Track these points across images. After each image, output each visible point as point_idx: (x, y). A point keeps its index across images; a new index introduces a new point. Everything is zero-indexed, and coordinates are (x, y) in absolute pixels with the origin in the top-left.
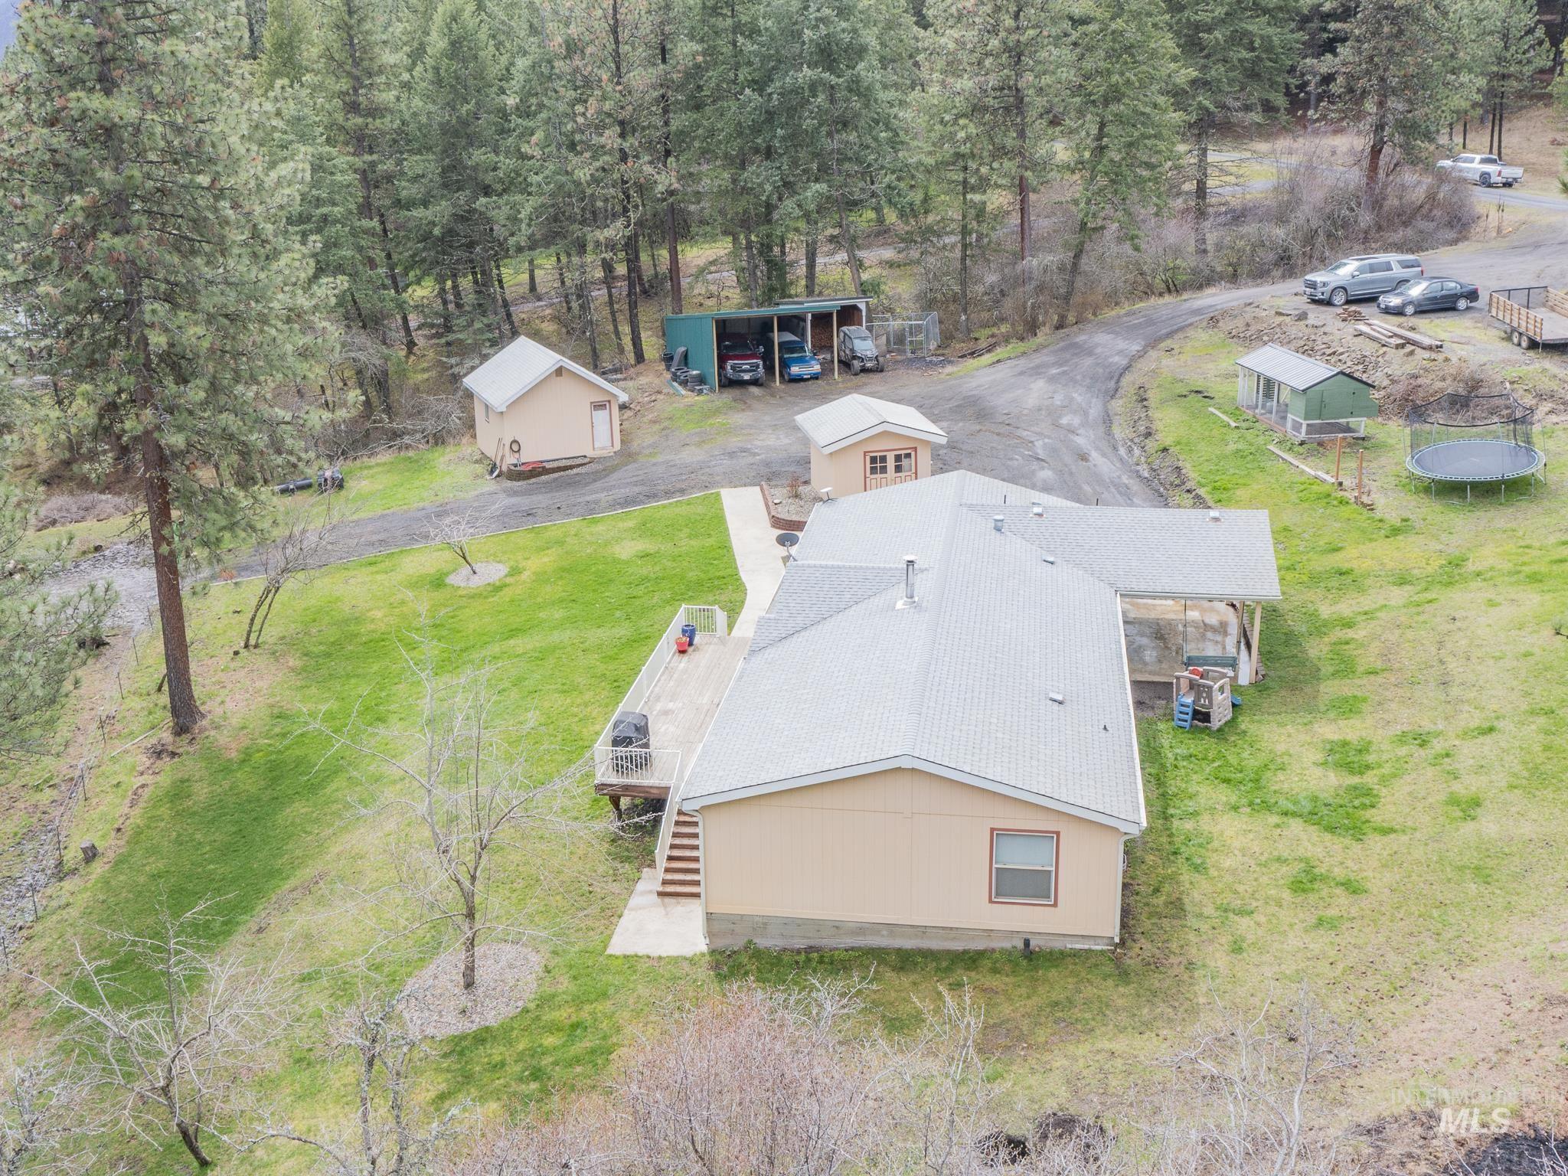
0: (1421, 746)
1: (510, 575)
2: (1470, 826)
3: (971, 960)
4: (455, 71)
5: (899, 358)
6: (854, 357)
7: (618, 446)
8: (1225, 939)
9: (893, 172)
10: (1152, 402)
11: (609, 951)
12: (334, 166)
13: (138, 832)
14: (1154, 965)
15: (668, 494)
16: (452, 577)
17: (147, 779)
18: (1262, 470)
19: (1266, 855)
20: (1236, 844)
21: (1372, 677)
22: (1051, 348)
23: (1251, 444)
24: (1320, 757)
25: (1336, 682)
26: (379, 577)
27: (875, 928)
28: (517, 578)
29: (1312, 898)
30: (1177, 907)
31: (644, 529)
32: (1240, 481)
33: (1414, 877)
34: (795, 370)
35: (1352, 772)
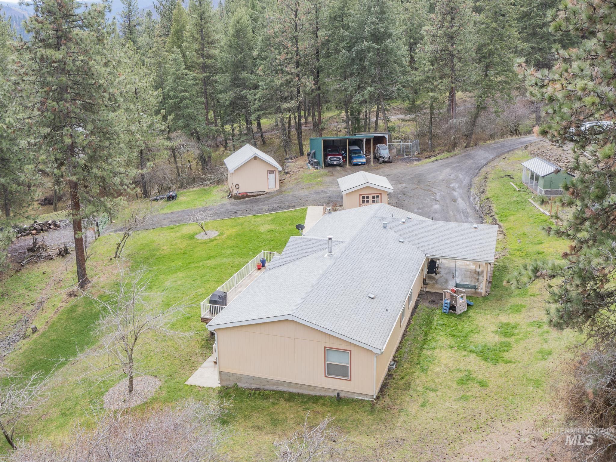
0: (539, 327)
1: (219, 236)
2: (543, 362)
3: (315, 399)
4: (237, 42)
5: (401, 157)
6: (380, 157)
7: (278, 188)
8: (420, 401)
9: (401, 83)
10: (488, 180)
11: (186, 383)
12: (188, 78)
13: (54, 323)
14: (387, 409)
15: (288, 207)
16: (198, 235)
17: (64, 304)
18: (524, 209)
19: (454, 368)
20: (445, 362)
21: (532, 297)
22: (459, 156)
23: (523, 198)
24: (495, 329)
25: (517, 298)
26: (172, 234)
27: (282, 383)
28: (221, 237)
29: (464, 387)
30: (408, 386)
31: (274, 221)
32: (513, 213)
33: (510, 382)
34: (355, 161)
35: (505, 336)
